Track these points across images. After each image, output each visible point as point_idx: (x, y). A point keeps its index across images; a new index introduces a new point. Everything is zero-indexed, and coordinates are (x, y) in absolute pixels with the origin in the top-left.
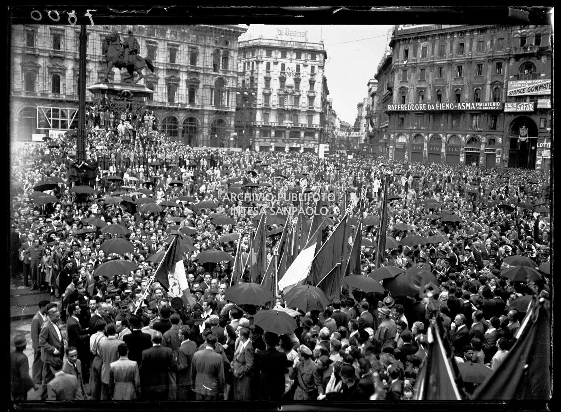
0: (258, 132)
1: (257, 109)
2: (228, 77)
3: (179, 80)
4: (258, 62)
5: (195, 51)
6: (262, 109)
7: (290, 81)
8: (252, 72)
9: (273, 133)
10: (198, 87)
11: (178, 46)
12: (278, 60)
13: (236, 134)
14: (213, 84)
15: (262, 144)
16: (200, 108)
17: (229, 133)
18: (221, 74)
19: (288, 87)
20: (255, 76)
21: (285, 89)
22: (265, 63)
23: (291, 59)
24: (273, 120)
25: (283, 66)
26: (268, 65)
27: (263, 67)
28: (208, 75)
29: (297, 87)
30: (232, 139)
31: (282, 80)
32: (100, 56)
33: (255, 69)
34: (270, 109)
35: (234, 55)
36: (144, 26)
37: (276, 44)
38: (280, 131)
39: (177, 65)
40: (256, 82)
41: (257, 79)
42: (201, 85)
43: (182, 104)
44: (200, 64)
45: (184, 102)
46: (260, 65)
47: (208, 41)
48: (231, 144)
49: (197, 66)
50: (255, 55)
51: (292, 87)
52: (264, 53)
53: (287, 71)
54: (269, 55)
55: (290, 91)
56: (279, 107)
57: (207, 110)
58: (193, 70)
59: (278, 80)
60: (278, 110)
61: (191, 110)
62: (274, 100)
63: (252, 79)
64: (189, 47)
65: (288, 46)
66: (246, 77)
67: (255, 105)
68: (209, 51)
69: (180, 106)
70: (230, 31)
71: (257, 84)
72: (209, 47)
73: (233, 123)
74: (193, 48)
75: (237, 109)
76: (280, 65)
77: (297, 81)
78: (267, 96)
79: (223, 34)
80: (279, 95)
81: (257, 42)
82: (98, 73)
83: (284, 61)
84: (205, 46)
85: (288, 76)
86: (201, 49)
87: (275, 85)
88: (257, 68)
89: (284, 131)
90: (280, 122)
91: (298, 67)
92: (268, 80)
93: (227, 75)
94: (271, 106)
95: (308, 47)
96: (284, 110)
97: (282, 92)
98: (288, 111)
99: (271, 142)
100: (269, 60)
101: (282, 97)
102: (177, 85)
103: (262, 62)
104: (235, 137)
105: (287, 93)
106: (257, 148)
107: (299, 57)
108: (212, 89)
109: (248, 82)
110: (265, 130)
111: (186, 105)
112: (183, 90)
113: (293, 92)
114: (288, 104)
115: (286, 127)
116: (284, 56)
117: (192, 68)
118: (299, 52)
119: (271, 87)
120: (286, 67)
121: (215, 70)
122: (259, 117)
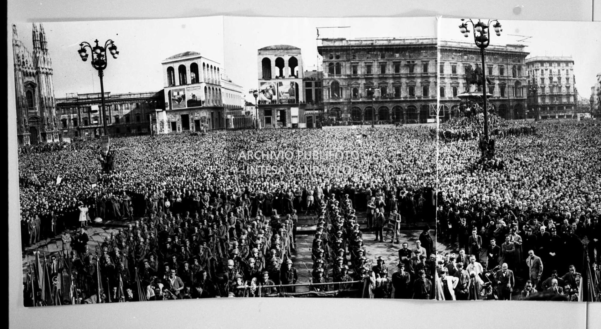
0: (540, 109)
1: (538, 96)
2: (521, 80)
3: (494, 84)
4: (536, 70)
5: (502, 67)
6: (541, 96)
7: (555, 79)
8: (533, 76)
9: (548, 108)
10: (505, 87)
11: (492, 65)
12: (548, 68)
13: (528, 111)
14: (514, 84)
15: (543, 115)
16: (507, 98)
17: (525, 111)
18: (517, 78)
19: (555, 82)
20: (536, 78)
21: (553, 83)
22: (540, 70)
23: (555, 67)
24: (547, 101)
25: (551, 71)
26: (542, 71)
27: (539, 72)
28: (510, 80)
29: (560, 82)
30: (526, 114)
31: (551, 79)
32: (451, 75)
33: (535, 73)
34: (545, 95)
35: (524, 68)
36: (473, 56)
37: (546, 59)
38: (552, 107)
39: (493, 76)
40: (536, 81)
41: (537, 79)
42: (507, 85)
43: (497, 97)
44: (505, 74)
45: (498, 96)
46: (538, 71)
47: (509, 61)
48: (526, 117)
49: (504, 75)
50: (535, 66)
51: (556, 82)
52: (540, 65)
53: (553, 73)
54: (542, 65)
55: (555, 84)
56: (550, 94)
57: (511, 99)
58: (502, 78)
59: (548, 79)
60: (550, 95)
61: (502, 100)
62: (547, 90)
63: (534, 79)
64: (499, 66)
65: (553, 59)
66: (530, 79)
67: (537, 94)
68: (510, 67)
69: (496, 98)
70: (521, 55)
71: (537, 82)
72: (510, 64)
73: (526, 105)
74: (502, 66)
75: (528, 97)
76: (549, 70)
77: (559, 79)
78: (543, 88)
79: (516, 57)
80: (550, 87)
81: (535, 59)
82: (451, 84)
83: (551, 68)
84: (507, 64)
85: (554, 77)
86: (505, 66)
87: (547, 82)
88: (537, 73)
89: (555, 107)
90: (552, 102)
91: (559, 70)
92: (543, 79)
93: (521, 79)
94: (546, 94)
95: (563, 59)
96: (553, 95)
97: (551, 86)
98: (556, 96)
99: (548, 113)
100: (542, 68)
101: (552, 88)
102: (494, 87)
103: (539, 70)
104: (528, 113)
105: (554, 86)
106: (540, 118)
107: (559, 65)
108: (513, 88)
109: (531, 82)
110: (544, 107)
111: (499, 97)
112: (497, 89)
113: (558, 85)
114: (555, 91)
115: (555, 105)
116: (551, 65)
117: (501, 77)
118: (559, 62)
119: (545, 83)
120: (552, 71)
121: (514, 77)
122: (539, 100)
